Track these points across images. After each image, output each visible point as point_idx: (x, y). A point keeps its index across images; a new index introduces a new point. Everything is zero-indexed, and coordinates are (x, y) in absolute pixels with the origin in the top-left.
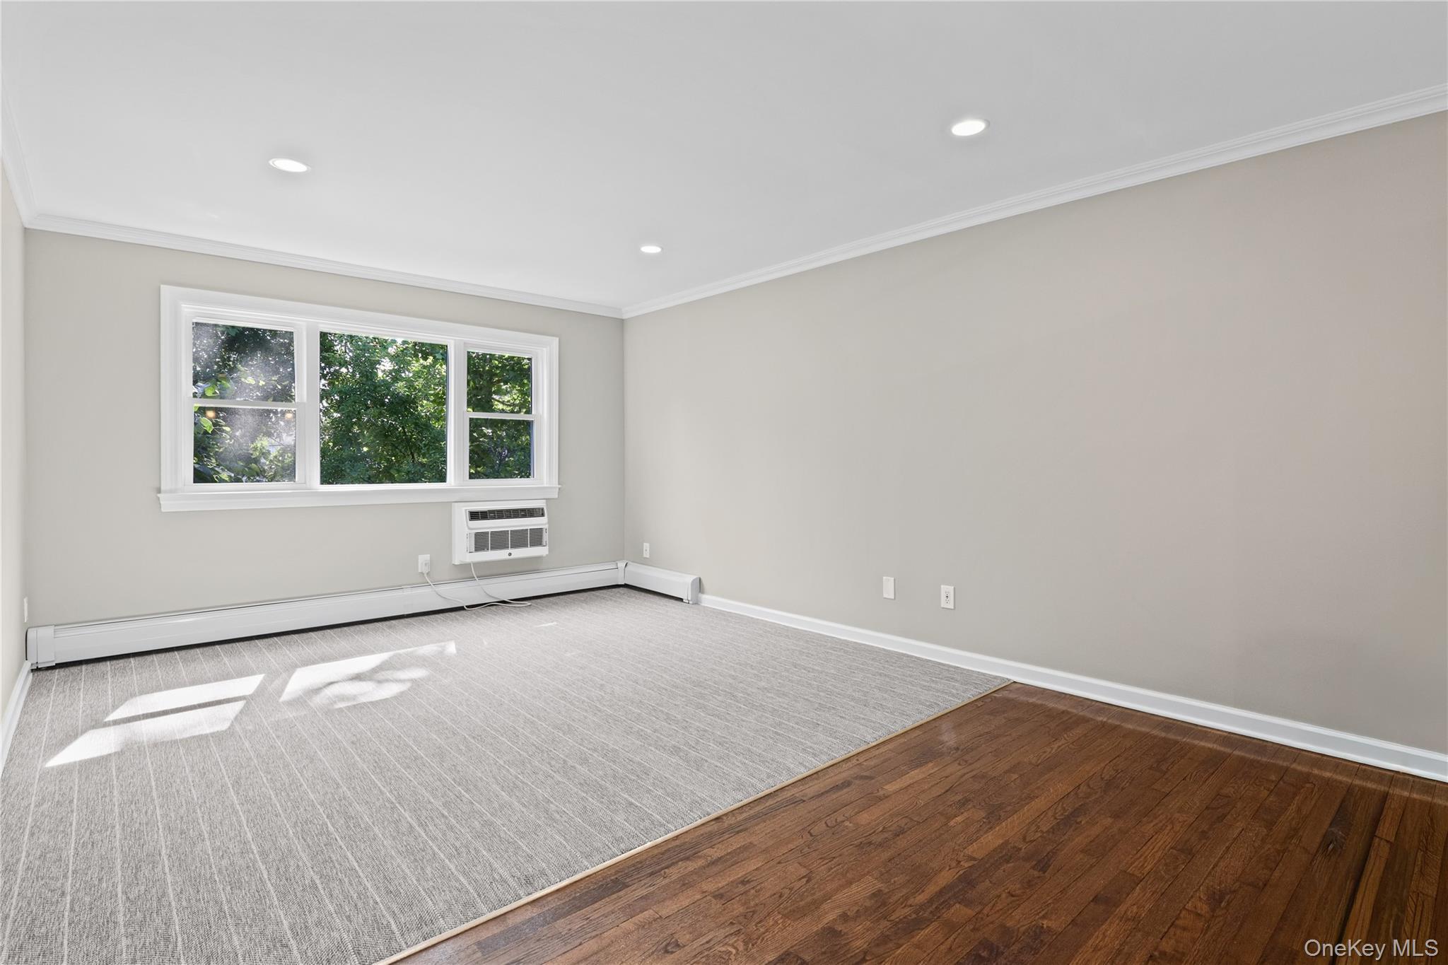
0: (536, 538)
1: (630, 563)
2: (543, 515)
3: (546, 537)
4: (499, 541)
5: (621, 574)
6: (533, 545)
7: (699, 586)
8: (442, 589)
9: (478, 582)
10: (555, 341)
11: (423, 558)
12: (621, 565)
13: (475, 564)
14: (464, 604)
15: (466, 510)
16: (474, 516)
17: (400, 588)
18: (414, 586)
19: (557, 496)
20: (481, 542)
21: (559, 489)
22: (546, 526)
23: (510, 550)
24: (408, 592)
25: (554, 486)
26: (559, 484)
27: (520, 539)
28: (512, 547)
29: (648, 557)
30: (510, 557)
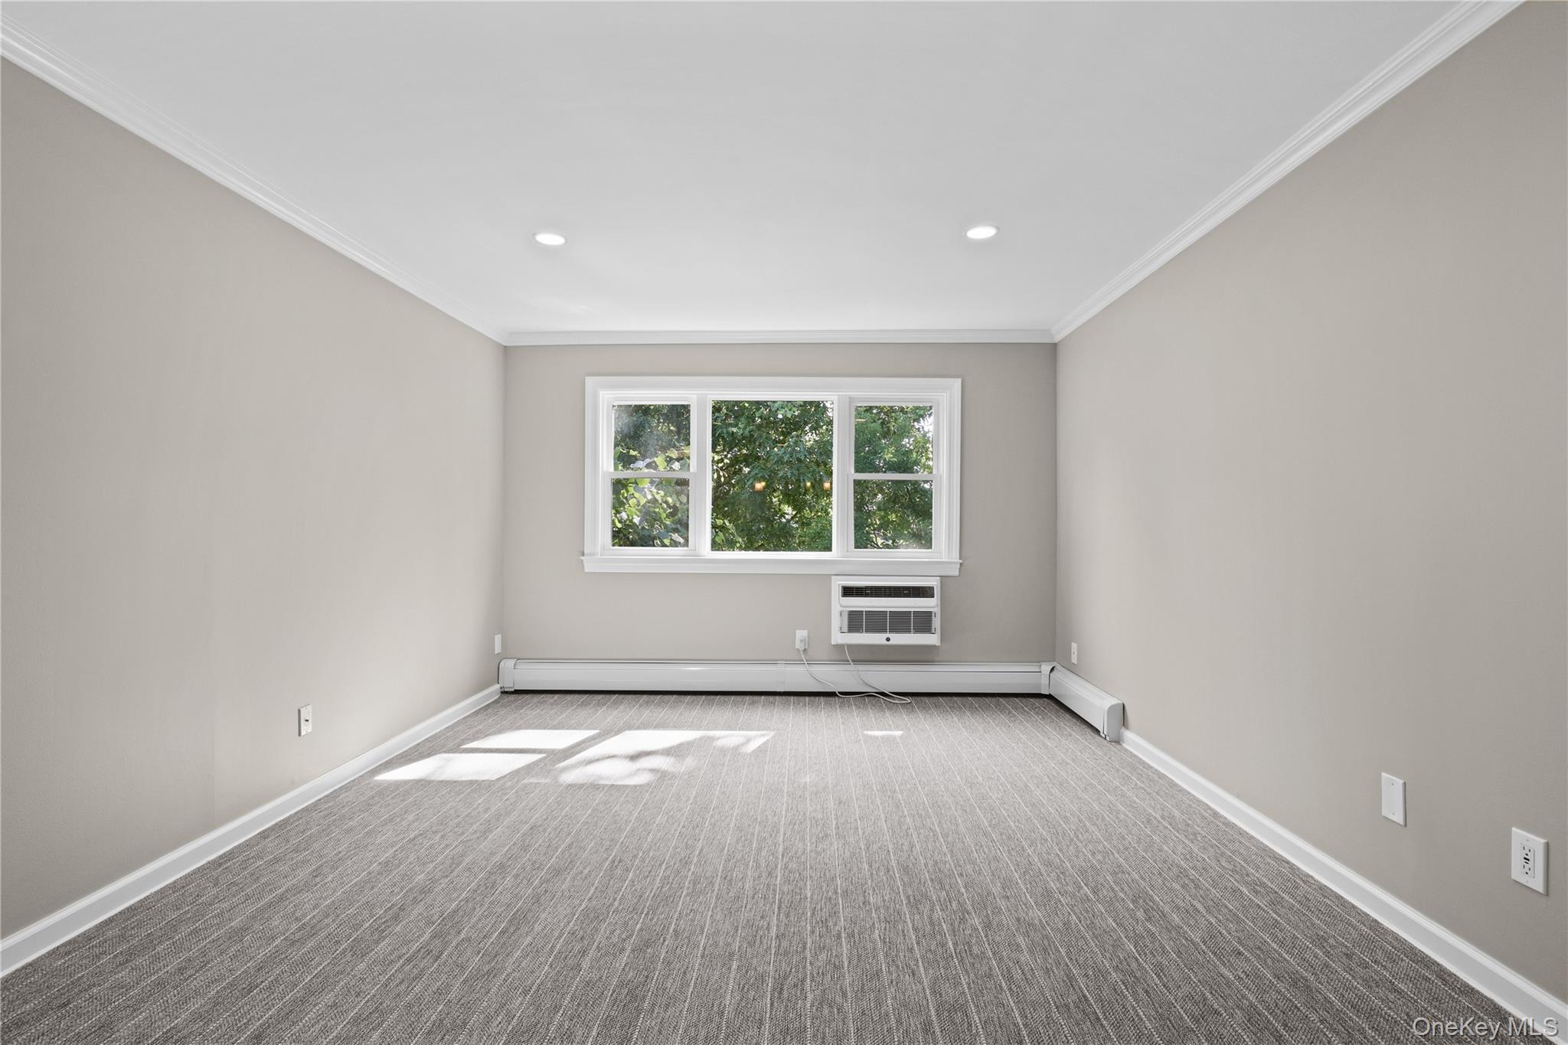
0: (922, 622)
1: (1058, 667)
2: (932, 596)
3: (936, 623)
4: (875, 622)
5: (1044, 681)
6: (918, 630)
7: (1121, 716)
8: (818, 670)
9: (852, 667)
10: (957, 383)
11: (801, 634)
12: (1046, 668)
13: (849, 646)
14: (837, 689)
15: (839, 585)
16: (848, 592)
17: (774, 662)
18: (788, 662)
19: (957, 574)
20: (855, 621)
21: (961, 564)
22: (936, 610)
23: (888, 635)
24: (780, 668)
25: (954, 560)
26: (960, 559)
27: (900, 622)
28: (891, 631)
29: (1076, 663)
30: (887, 643)
